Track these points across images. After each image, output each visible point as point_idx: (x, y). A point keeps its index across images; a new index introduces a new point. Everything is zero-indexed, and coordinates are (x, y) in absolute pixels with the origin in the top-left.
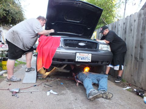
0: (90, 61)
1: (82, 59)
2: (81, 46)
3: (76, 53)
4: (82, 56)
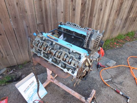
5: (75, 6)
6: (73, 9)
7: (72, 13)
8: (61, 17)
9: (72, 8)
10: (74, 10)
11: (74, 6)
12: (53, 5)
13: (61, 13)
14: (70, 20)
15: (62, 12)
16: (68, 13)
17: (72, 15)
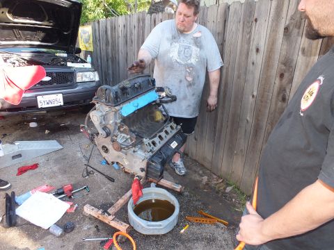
0: (62, 104)
1: (48, 103)
2: (44, 82)
3: (36, 97)
4: (47, 99)
5: (288, 91)
6: (280, 98)
7: (276, 104)
8: (250, 106)
9: (279, 93)
10: (284, 99)
11: (285, 90)
12: (239, 77)
13: (251, 97)
14: (269, 121)
15: (253, 96)
16: (266, 102)
17: (275, 111)
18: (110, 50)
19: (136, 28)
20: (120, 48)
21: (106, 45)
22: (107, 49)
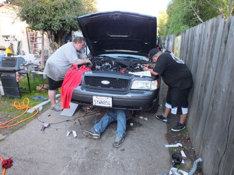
0: (111, 106)
1: (100, 103)
2: (104, 85)
3: (92, 96)
4: (100, 100)
18: (187, 58)
19: (209, 36)
20: (194, 58)
21: (187, 53)
22: (186, 57)
